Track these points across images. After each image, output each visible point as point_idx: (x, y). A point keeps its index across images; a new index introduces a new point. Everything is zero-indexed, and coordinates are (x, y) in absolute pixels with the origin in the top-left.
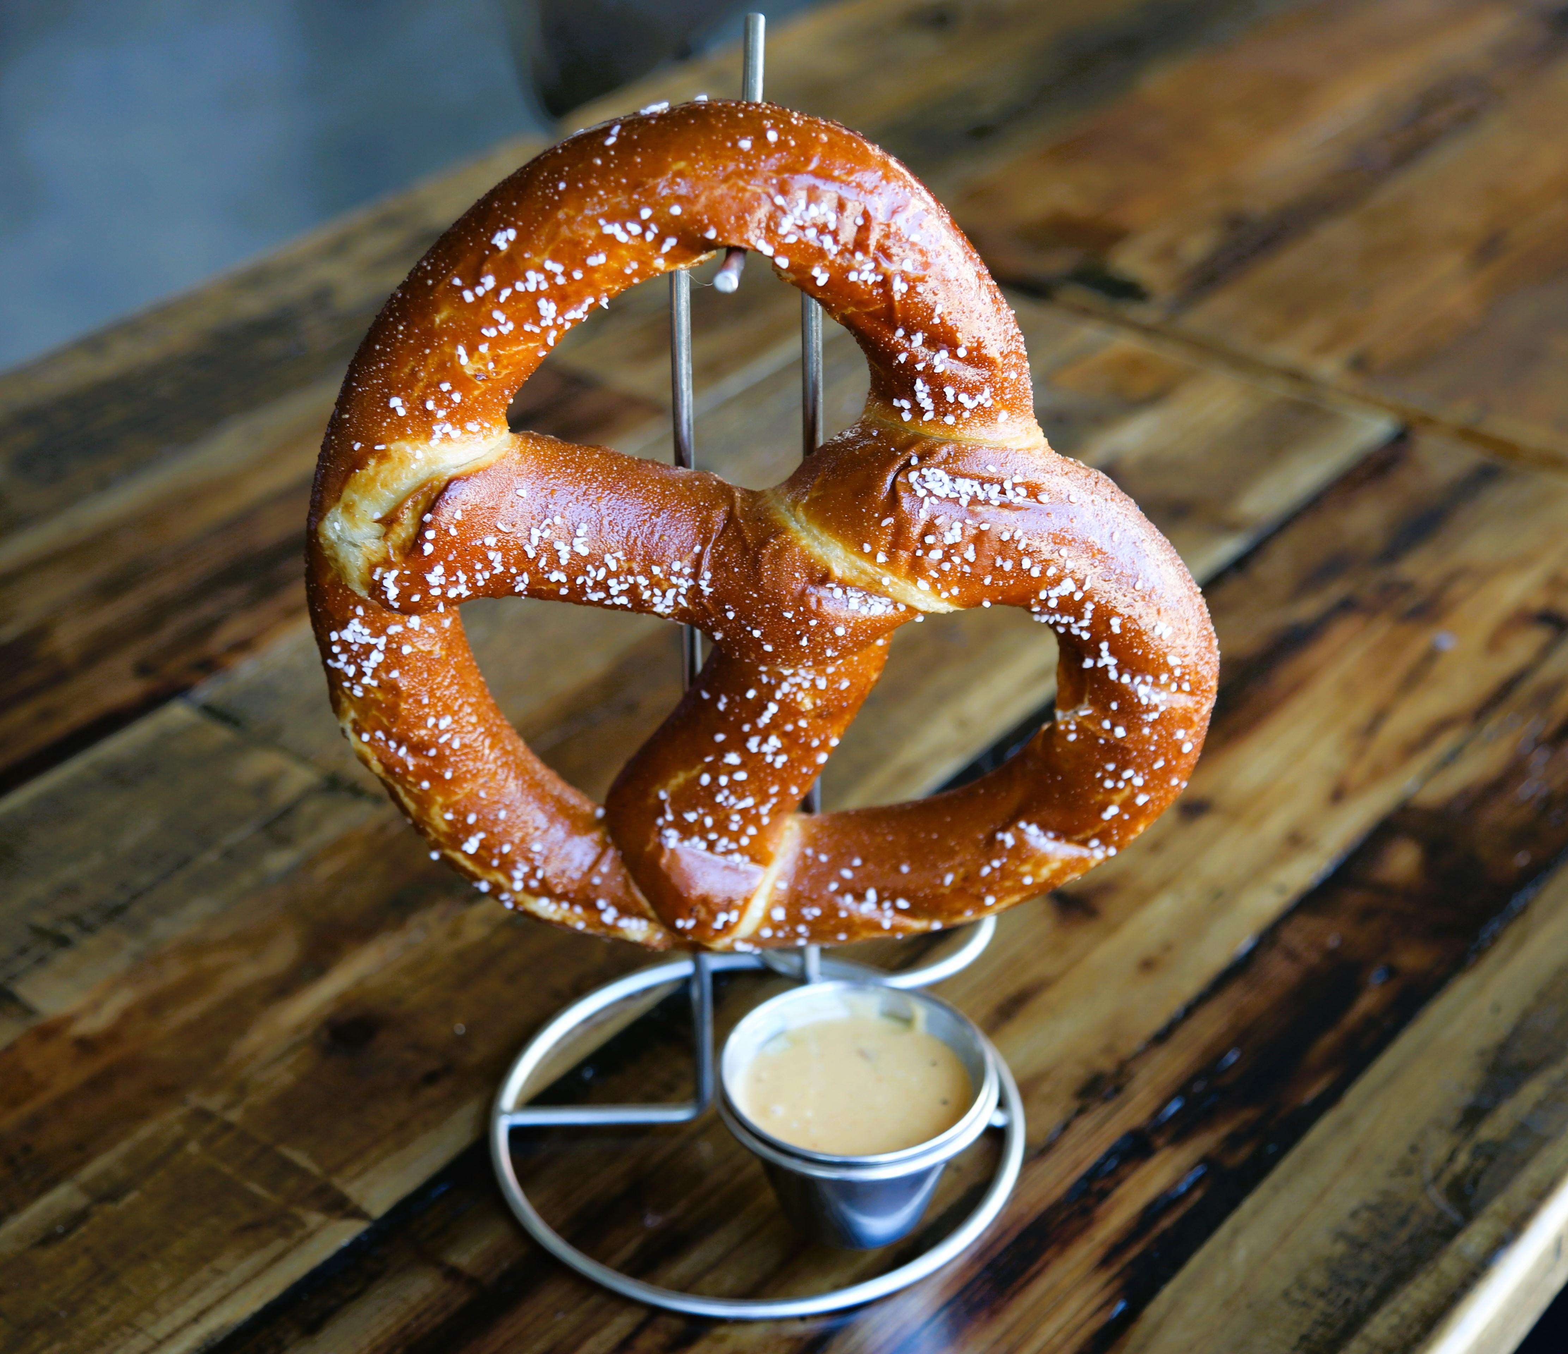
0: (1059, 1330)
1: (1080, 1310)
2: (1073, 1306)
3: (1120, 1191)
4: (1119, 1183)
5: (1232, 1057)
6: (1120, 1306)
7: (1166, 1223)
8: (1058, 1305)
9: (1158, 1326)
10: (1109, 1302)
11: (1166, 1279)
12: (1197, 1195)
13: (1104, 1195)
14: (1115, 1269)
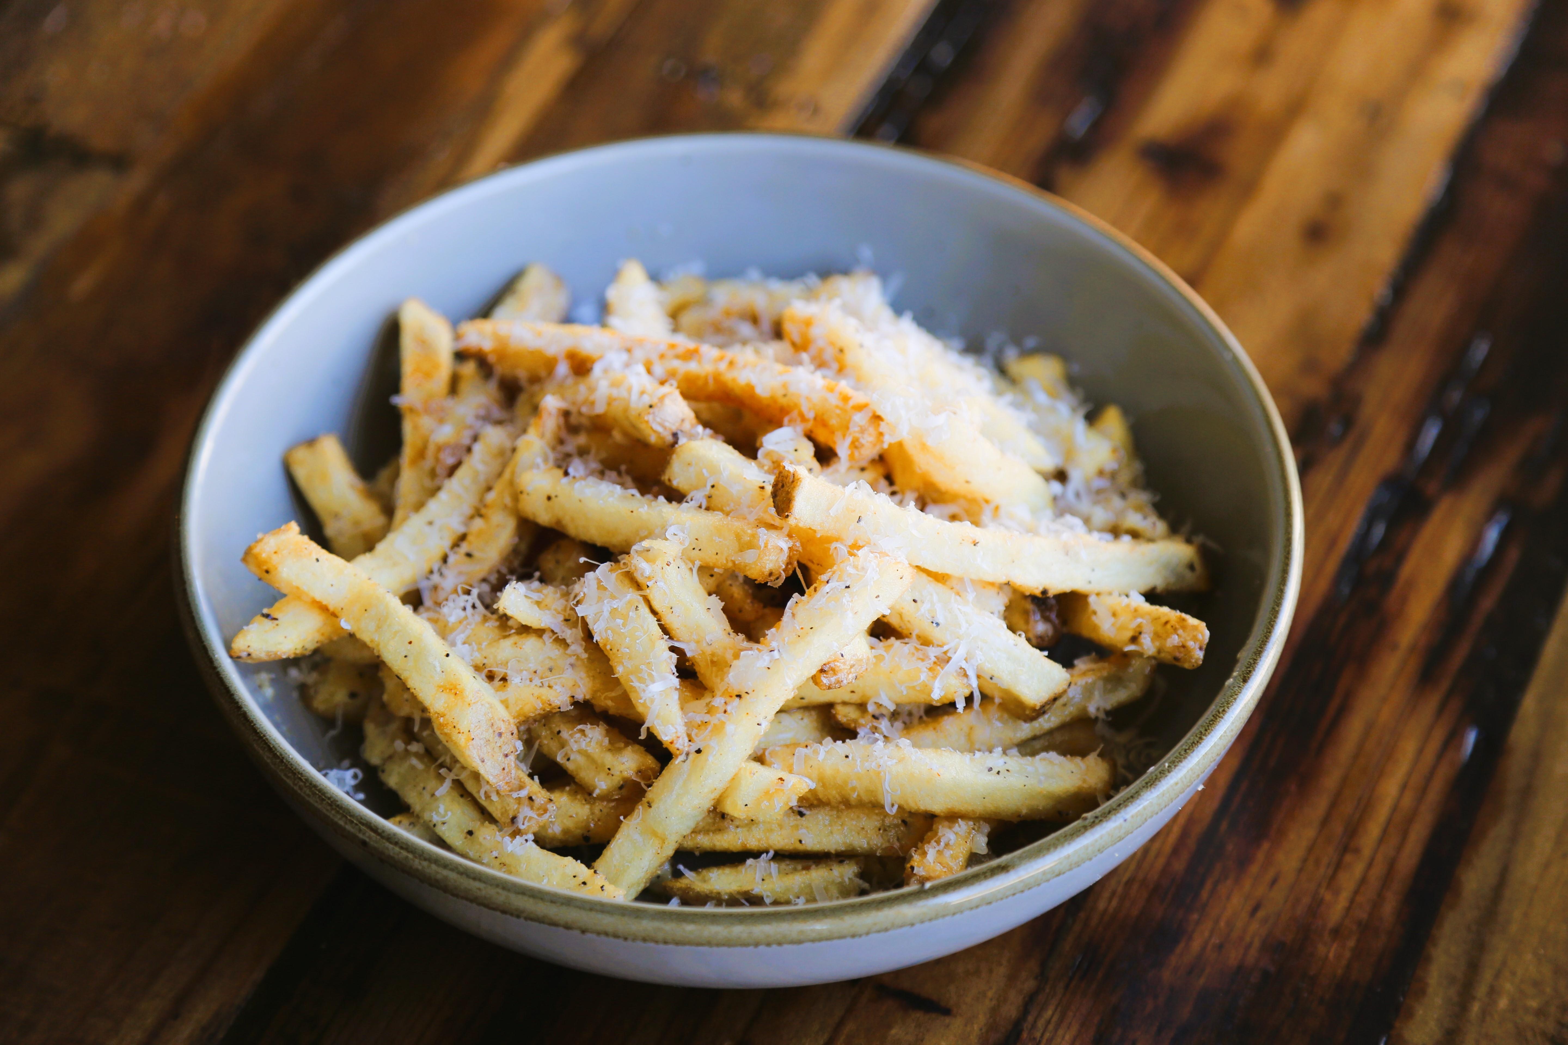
0: (1404, 787)
1: (1420, 751)
2: (1408, 748)
3: (1407, 570)
4: (1400, 558)
5: (1480, 350)
6: (1471, 738)
7: (1487, 603)
8: (1389, 754)
9: (1537, 756)
10: (1453, 738)
11: (1520, 685)
12: (1513, 555)
13: (1387, 578)
14: (1445, 684)
